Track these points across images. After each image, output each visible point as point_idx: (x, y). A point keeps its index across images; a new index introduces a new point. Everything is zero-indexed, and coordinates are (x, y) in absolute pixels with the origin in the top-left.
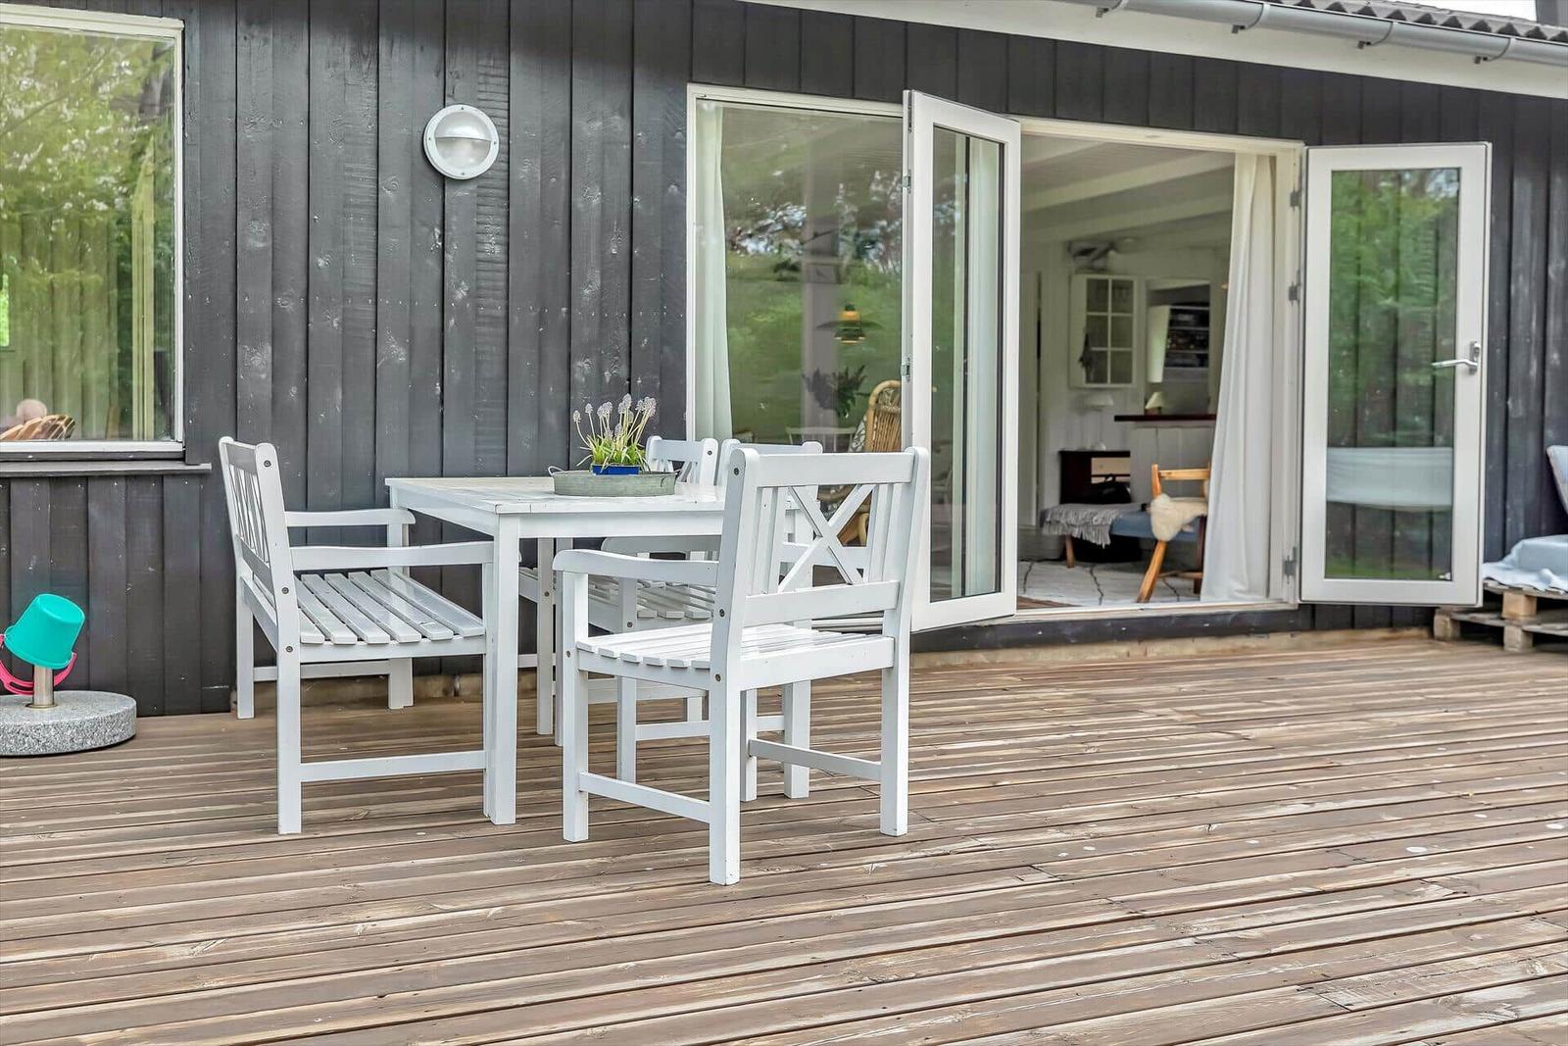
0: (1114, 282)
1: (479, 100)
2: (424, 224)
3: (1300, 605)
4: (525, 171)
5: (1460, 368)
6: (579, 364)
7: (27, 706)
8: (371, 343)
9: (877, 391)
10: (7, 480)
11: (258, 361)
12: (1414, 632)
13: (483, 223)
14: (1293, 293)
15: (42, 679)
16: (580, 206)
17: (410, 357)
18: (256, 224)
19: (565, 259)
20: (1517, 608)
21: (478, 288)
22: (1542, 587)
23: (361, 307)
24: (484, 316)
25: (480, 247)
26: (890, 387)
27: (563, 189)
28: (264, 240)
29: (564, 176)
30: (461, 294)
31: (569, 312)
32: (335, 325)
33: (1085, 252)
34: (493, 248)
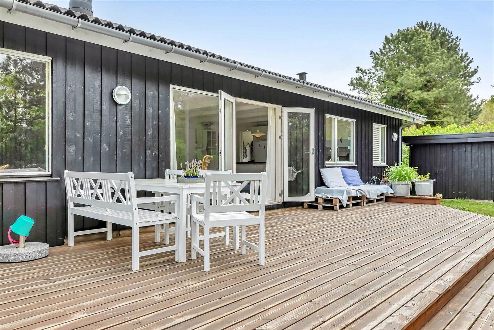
0: (212, 132)
1: (126, 85)
2: (112, 115)
3: (283, 203)
4: (136, 104)
5: (311, 153)
6: (148, 151)
7: (17, 247)
8: (99, 146)
9: (204, 158)
10: (2, 184)
11: (71, 150)
12: (300, 207)
13: (126, 116)
14: (280, 137)
15: (22, 240)
16: (148, 112)
17: (109, 149)
18: (71, 113)
19: (144, 125)
20: (320, 201)
21: (125, 132)
22: (325, 197)
23: (97, 136)
24: (126, 139)
25: (125, 121)
26: (207, 157)
27: (144, 108)
28: (73, 118)
29: (144, 105)
30: (121, 133)
31: (145, 138)
32: (91, 141)
33: (206, 125)
34: (128, 122)
